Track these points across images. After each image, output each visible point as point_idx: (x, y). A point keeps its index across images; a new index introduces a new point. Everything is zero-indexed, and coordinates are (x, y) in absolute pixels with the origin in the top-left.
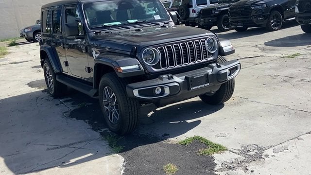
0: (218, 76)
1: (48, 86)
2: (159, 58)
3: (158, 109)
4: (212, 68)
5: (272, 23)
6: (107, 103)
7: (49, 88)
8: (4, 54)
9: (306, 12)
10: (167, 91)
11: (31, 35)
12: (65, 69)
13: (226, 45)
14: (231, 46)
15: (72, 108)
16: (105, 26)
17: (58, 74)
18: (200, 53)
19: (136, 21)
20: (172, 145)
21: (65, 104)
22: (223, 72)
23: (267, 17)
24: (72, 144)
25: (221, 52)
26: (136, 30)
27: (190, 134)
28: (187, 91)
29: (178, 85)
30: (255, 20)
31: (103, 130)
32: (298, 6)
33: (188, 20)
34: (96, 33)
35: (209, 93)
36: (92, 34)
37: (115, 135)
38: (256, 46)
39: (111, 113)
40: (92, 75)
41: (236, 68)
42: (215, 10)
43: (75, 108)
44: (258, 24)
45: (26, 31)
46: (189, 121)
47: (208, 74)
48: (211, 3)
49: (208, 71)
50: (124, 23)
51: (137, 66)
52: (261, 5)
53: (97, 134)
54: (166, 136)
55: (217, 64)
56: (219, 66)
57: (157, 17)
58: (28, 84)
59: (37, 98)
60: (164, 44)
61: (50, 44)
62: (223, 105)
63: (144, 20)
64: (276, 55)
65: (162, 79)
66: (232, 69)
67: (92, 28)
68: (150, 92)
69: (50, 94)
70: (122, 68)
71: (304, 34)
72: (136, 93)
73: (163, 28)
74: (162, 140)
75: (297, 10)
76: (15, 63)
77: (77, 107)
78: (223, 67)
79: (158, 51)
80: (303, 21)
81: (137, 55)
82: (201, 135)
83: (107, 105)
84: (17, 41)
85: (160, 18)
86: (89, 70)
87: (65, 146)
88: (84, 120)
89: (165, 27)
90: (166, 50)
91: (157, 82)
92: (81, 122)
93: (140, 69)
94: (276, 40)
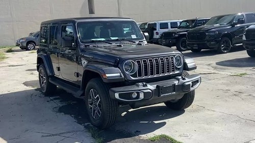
0: (183, 87)
1: (41, 86)
2: (137, 68)
3: (130, 111)
4: (178, 80)
5: (223, 47)
6: (91, 102)
7: (42, 88)
8: (3, 58)
9: (252, 40)
10: (142, 96)
11: (25, 45)
12: (57, 73)
13: (190, 62)
14: (194, 63)
15: (60, 105)
16: (93, 41)
17: (50, 76)
18: (169, 67)
19: (117, 38)
20: (144, 140)
21: (55, 101)
22: (187, 84)
23: (218, 42)
24: (62, 133)
25: (185, 67)
26: (118, 46)
27: (158, 132)
28: (157, 97)
29: (151, 91)
30: (208, 44)
31: (86, 124)
32: (245, 35)
33: (152, 40)
34: (86, 46)
35: (174, 100)
36: (82, 47)
37: (96, 129)
38: (209, 65)
39: (94, 111)
40: (80, 78)
41: (197, 81)
42: (175, 33)
43: (63, 105)
44: (210, 47)
45: (21, 41)
46: (156, 122)
47: (175, 85)
48: (172, 28)
49: (175, 82)
50: (107, 39)
51: (119, 74)
52: (214, 32)
53: (82, 127)
54: (138, 133)
55: (182, 77)
56: (184, 79)
57: (134, 37)
58: (24, 83)
59: (32, 95)
60: (141, 58)
61: (46, 53)
62: (184, 111)
63: (123, 38)
64: (227, 73)
65: (138, 86)
66: (194, 82)
67: (82, 42)
68: (128, 95)
69: (42, 93)
70: (107, 75)
71: (249, 58)
72: (117, 96)
73: (140, 46)
74: (135, 136)
75: (244, 38)
76: (13, 66)
77: (64, 104)
78: (187, 80)
79: (136, 63)
80: (250, 47)
81: (119, 66)
82: (167, 134)
83: (91, 104)
84: (13, 49)
85: (136, 37)
86: (78, 75)
87: (56, 135)
88: (71, 115)
89: (141, 44)
90: (142, 63)
91: (134, 88)
92: (68, 116)
93: (121, 77)
94: (226, 61)
